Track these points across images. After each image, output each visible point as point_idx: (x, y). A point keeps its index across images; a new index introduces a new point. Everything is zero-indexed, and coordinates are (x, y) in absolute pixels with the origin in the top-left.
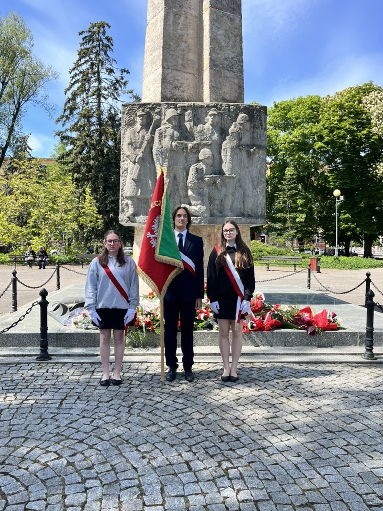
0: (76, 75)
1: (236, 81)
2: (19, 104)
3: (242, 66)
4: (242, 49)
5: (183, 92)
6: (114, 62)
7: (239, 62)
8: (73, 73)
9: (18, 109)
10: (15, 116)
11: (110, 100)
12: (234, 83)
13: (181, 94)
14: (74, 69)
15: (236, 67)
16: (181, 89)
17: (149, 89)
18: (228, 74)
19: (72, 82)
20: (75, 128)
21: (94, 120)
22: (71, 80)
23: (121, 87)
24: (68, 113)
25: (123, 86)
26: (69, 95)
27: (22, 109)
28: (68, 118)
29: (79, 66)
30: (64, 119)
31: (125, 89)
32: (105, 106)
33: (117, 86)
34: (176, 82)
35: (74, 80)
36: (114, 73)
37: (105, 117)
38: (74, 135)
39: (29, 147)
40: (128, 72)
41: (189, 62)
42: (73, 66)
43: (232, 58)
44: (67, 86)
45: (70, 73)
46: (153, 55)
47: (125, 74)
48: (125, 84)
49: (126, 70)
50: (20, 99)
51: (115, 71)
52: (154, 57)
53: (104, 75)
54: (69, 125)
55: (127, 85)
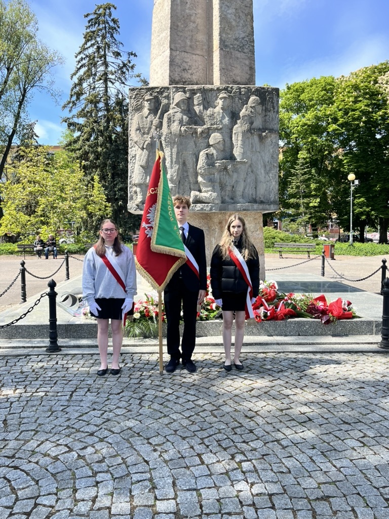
0: (82, 59)
1: (247, 62)
2: (25, 90)
3: (253, 46)
4: (252, 28)
5: (192, 74)
6: (121, 45)
7: (250, 42)
8: (79, 57)
9: (24, 96)
10: (21, 103)
11: (117, 84)
12: (245, 64)
13: (190, 76)
14: (80, 53)
15: (247, 47)
16: (190, 71)
17: (157, 73)
18: (239, 55)
19: (78, 67)
20: (82, 114)
21: (101, 105)
22: (77, 65)
23: (128, 70)
24: (74, 98)
25: (130, 69)
26: (76, 80)
27: (28, 95)
28: (74, 104)
29: (85, 49)
30: (71, 105)
31: (132, 73)
32: (112, 91)
33: (124, 70)
34: (184, 64)
35: (80, 65)
36: (121, 56)
37: (112, 102)
38: (82, 121)
39: (35, 134)
40: (135, 55)
41: (198, 43)
42: (79, 50)
43: (243, 38)
44: (73, 72)
45: (76, 57)
46: (161, 36)
47: (132, 57)
48: (132, 67)
49: (134, 53)
50: (25, 85)
51: (121, 54)
52: (162, 38)
53: (110, 58)
54: (76, 111)
55: (134, 68)
